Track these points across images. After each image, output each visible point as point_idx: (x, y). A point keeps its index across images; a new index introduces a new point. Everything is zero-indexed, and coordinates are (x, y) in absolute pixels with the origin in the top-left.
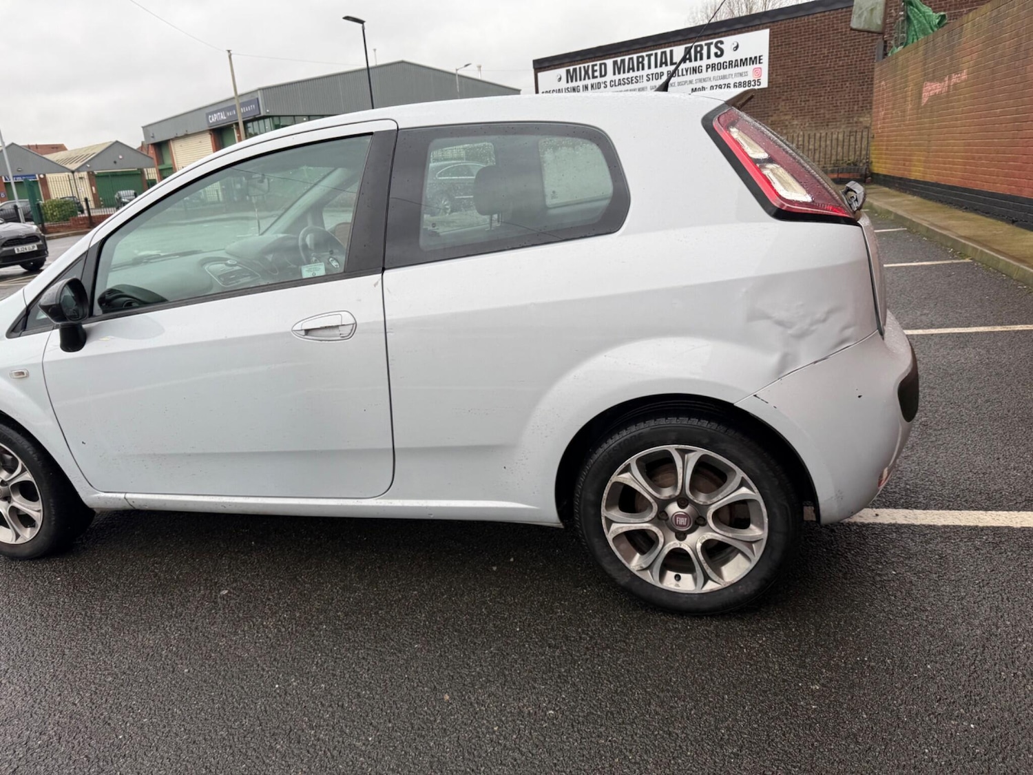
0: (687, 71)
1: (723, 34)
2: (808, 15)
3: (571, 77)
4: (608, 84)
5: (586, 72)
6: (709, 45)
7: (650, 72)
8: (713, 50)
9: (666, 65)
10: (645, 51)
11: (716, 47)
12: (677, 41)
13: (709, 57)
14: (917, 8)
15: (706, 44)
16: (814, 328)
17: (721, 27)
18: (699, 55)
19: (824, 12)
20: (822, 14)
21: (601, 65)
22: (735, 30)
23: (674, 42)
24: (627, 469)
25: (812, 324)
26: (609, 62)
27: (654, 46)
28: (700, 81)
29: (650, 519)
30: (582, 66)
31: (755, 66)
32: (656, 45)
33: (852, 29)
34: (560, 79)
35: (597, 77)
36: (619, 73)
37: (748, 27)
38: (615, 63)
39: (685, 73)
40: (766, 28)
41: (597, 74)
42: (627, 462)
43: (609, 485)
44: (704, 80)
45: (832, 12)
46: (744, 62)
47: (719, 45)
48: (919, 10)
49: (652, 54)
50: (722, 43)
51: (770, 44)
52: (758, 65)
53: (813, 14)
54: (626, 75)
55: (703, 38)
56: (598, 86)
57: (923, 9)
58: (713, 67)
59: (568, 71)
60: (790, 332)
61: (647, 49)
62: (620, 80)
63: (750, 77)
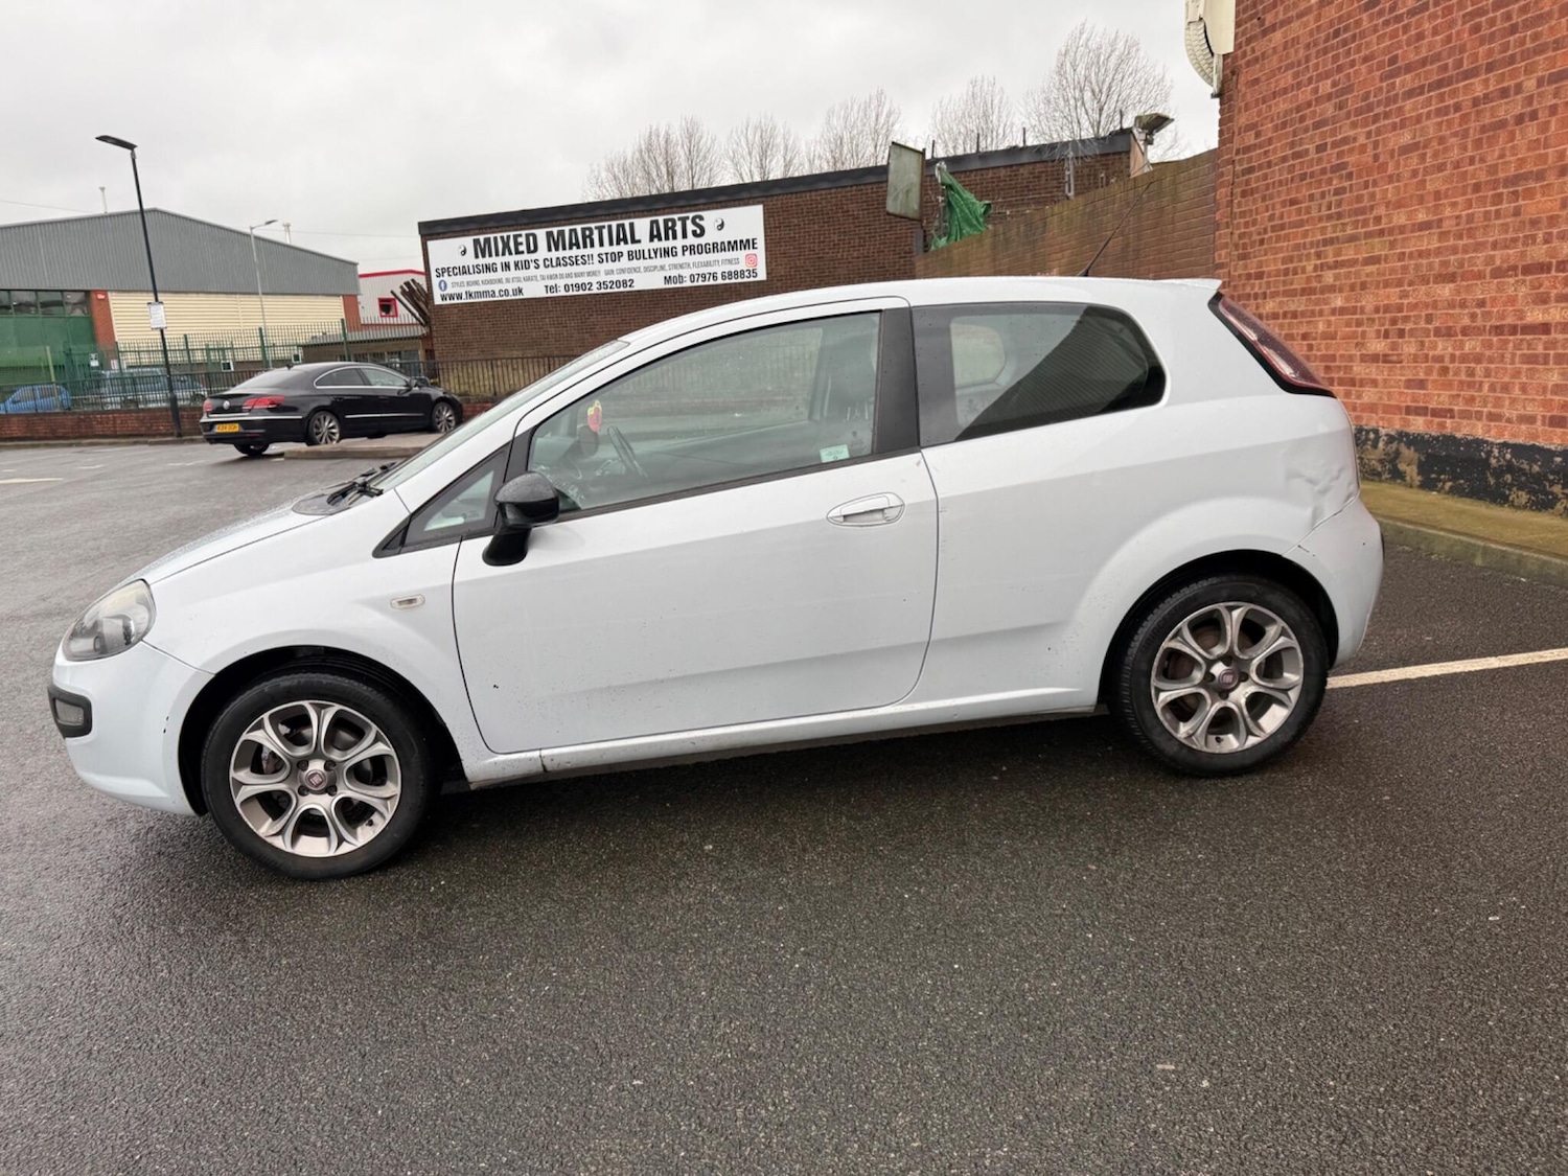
0: (656, 253)
1: (702, 207)
2: (810, 191)
3: (481, 250)
4: (541, 263)
5: (506, 245)
6: (684, 220)
7: (603, 250)
8: (690, 227)
9: (626, 243)
10: (594, 222)
11: (694, 222)
12: (638, 211)
13: (685, 236)
14: (958, 193)
15: (679, 219)
16: (1333, 484)
17: (698, 198)
18: (670, 232)
19: (830, 189)
20: (828, 191)
21: (527, 236)
22: (717, 202)
23: (634, 212)
25: (1330, 481)
26: (541, 234)
27: (606, 215)
28: (675, 266)
29: (1197, 681)
30: (498, 235)
31: (747, 252)
32: (609, 215)
33: (888, 214)
34: (464, 252)
35: (523, 252)
36: (557, 249)
37: (734, 200)
38: (549, 235)
39: (653, 255)
40: (758, 203)
41: (523, 248)
42: (1179, 625)
43: (1160, 652)
44: (681, 266)
45: (840, 190)
46: (733, 246)
47: (697, 220)
48: (961, 196)
49: (604, 227)
50: (701, 218)
51: (765, 225)
52: (752, 251)
53: (816, 190)
54: (568, 253)
55: (675, 210)
56: (526, 265)
57: (965, 196)
58: (692, 249)
59: (476, 242)
61: (595, 219)
62: (558, 258)
63: (742, 266)
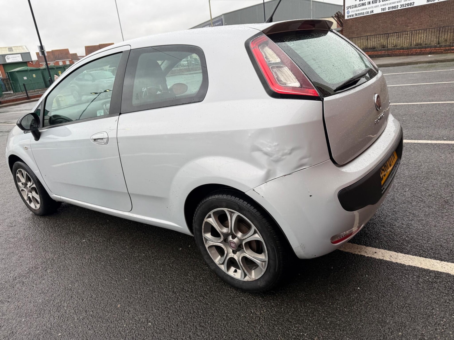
16: (284, 157)
24: (210, 217)
25: (283, 155)
29: (221, 241)
42: (209, 213)
43: (204, 222)
60: (271, 158)
